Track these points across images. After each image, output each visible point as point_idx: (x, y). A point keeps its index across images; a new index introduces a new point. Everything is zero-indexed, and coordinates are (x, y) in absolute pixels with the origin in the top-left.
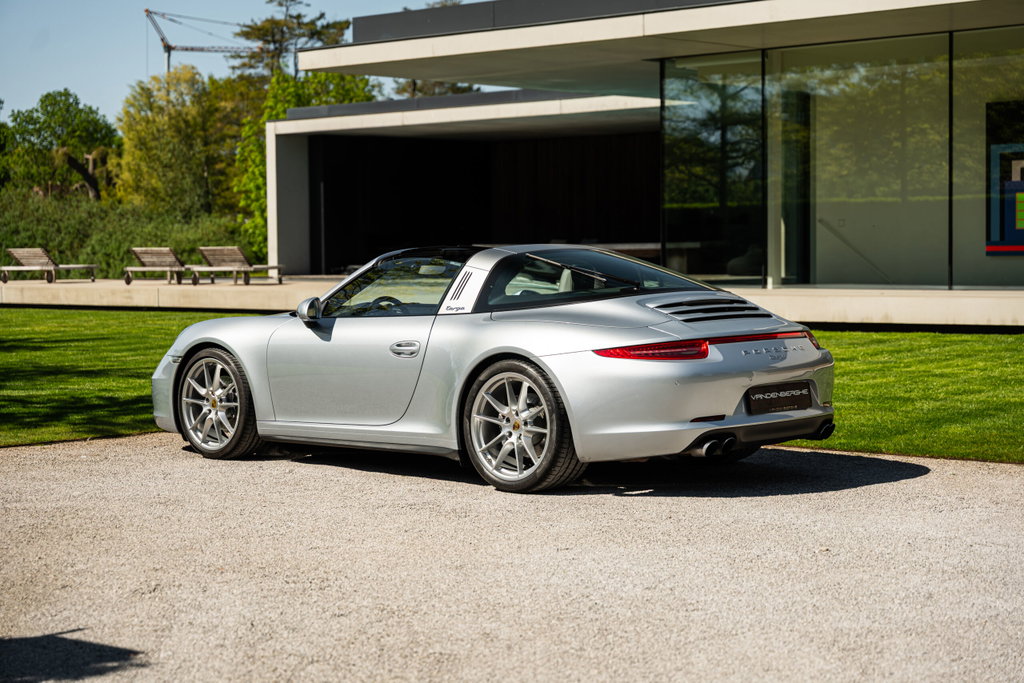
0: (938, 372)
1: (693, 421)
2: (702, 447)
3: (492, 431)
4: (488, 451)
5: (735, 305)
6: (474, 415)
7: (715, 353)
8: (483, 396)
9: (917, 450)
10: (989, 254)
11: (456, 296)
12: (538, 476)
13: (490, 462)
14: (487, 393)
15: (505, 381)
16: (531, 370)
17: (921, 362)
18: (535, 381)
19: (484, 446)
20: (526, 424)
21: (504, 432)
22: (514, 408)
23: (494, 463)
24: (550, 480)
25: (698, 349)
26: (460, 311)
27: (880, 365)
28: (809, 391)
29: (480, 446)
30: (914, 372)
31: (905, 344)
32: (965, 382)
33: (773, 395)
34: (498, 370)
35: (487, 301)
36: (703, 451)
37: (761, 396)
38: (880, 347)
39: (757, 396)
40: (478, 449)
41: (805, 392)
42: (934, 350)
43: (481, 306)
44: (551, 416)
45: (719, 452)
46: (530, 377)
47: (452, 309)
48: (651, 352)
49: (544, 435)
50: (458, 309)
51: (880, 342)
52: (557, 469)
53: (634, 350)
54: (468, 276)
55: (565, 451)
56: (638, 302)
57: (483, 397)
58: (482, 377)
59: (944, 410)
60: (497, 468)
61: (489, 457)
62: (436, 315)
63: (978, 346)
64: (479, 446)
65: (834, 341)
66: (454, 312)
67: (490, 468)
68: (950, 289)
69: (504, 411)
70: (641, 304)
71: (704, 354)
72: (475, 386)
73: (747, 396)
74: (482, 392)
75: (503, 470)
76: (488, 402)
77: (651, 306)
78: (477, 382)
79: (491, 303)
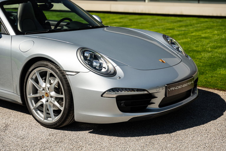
9: (211, 85)
17: (196, 31)
27: (183, 32)
31: (188, 22)
32: (215, 41)
38: (181, 24)
42: (199, 25)
51: (180, 21)
59: (214, 58)
63: (212, 24)
65: (166, 21)
68: (199, 3)
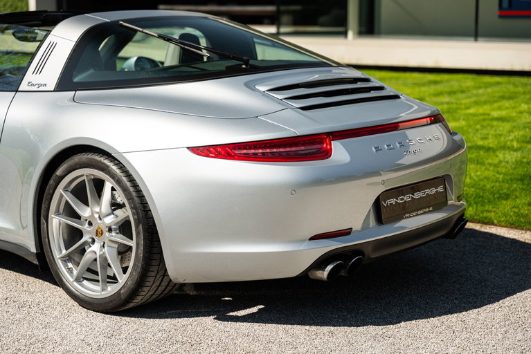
0: (495, 114)
1: (311, 239)
2: (323, 269)
3: (73, 235)
4: (68, 258)
5: (359, 85)
6: (52, 215)
7: (340, 152)
8: (62, 194)
10: (501, 16)
11: (39, 70)
12: (123, 297)
13: (70, 271)
14: (65, 189)
15: (85, 178)
16: (114, 168)
18: (119, 182)
19: (64, 252)
20: (110, 230)
21: (86, 238)
22: (97, 209)
23: (75, 272)
24: (138, 300)
25: (319, 146)
26: (42, 88)
28: (445, 188)
29: (61, 251)
30: (474, 115)
33: (407, 198)
34: (76, 164)
35: (71, 77)
36: (324, 274)
37: (393, 201)
39: (389, 202)
40: (57, 255)
41: (440, 189)
43: (65, 83)
44: (137, 227)
45: (343, 273)
46: (113, 176)
47: (33, 85)
48: (260, 151)
49: (130, 248)
50: (40, 85)
52: (146, 289)
53: (240, 149)
54: (53, 46)
55: (155, 269)
56: (247, 85)
57: (61, 196)
58: (59, 172)
60: (78, 280)
61: (70, 265)
62: (17, 91)
64: (58, 251)
66: (35, 88)
67: (71, 280)
68: (476, 40)
69: (85, 212)
70: (250, 86)
71: (327, 154)
72: (51, 182)
73: (377, 204)
74: (60, 190)
75: (85, 282)
76: (67, 201)
77: (262, 88)
78: (54, 177)
79: (76, 80)
